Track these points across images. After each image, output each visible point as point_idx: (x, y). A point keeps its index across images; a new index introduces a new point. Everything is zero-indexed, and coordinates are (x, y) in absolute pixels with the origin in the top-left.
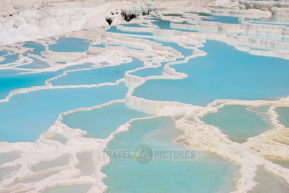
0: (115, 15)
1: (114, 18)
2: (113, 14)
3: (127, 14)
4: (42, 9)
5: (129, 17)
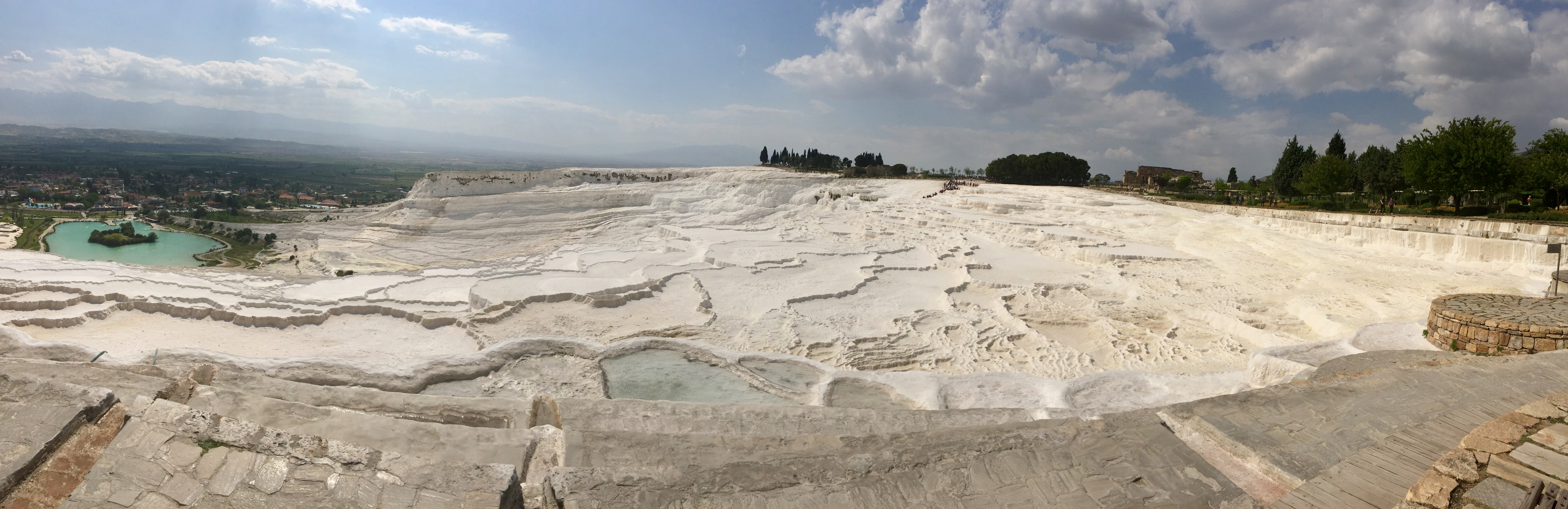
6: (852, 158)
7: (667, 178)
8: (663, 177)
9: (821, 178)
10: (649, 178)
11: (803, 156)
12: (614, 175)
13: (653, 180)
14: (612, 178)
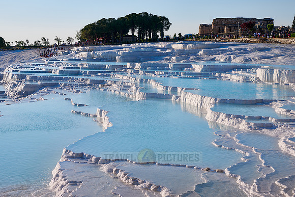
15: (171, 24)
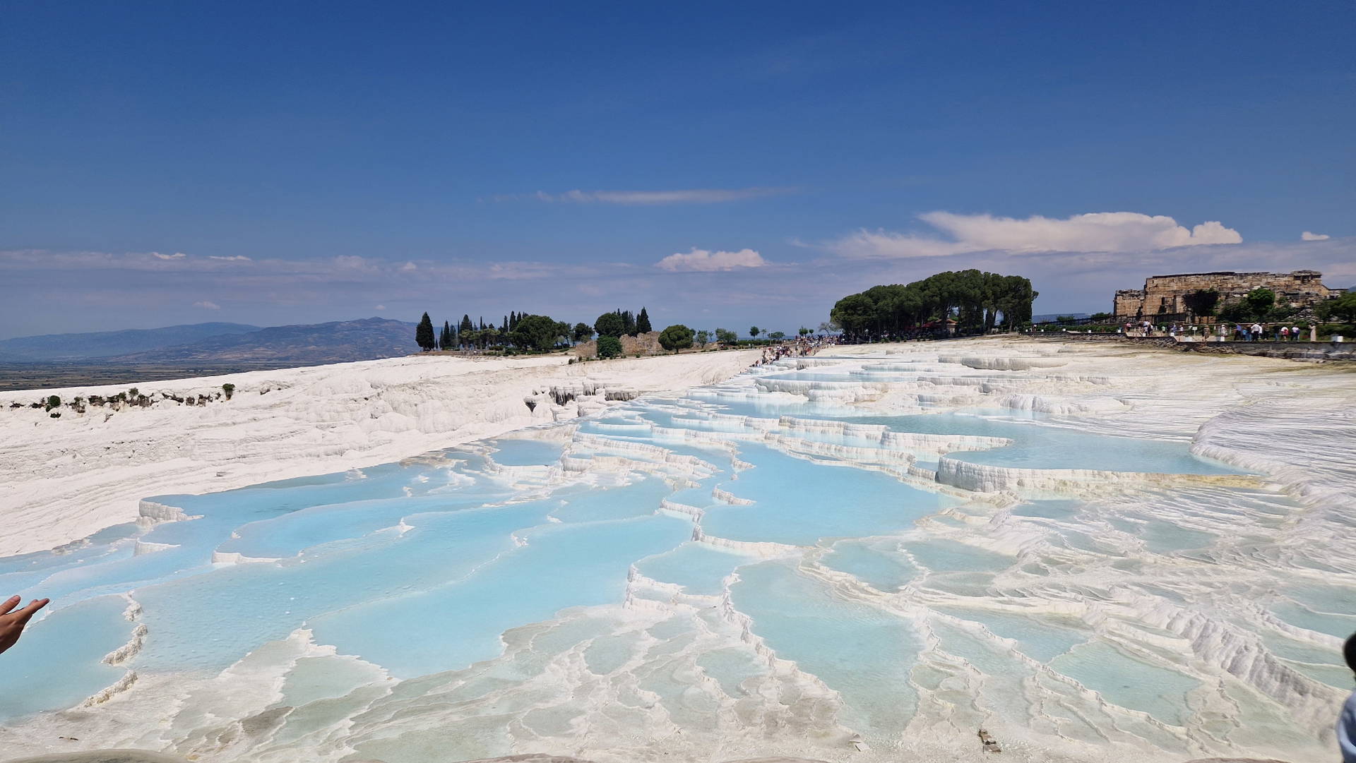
0: (540, 395)
1: (539, 400)
2: (536, 394)
3: (561, 393)
4: (419, 388)
5: (563, 399)
6: (591, 324)
7: (224, 397)
8: (214, 396)
9: (534, 368)
10: (181, 400)
11: (500, 329)
12: (93, 400)
13: (190, 401)
14: (89, 408)
15: (1036, 294)
